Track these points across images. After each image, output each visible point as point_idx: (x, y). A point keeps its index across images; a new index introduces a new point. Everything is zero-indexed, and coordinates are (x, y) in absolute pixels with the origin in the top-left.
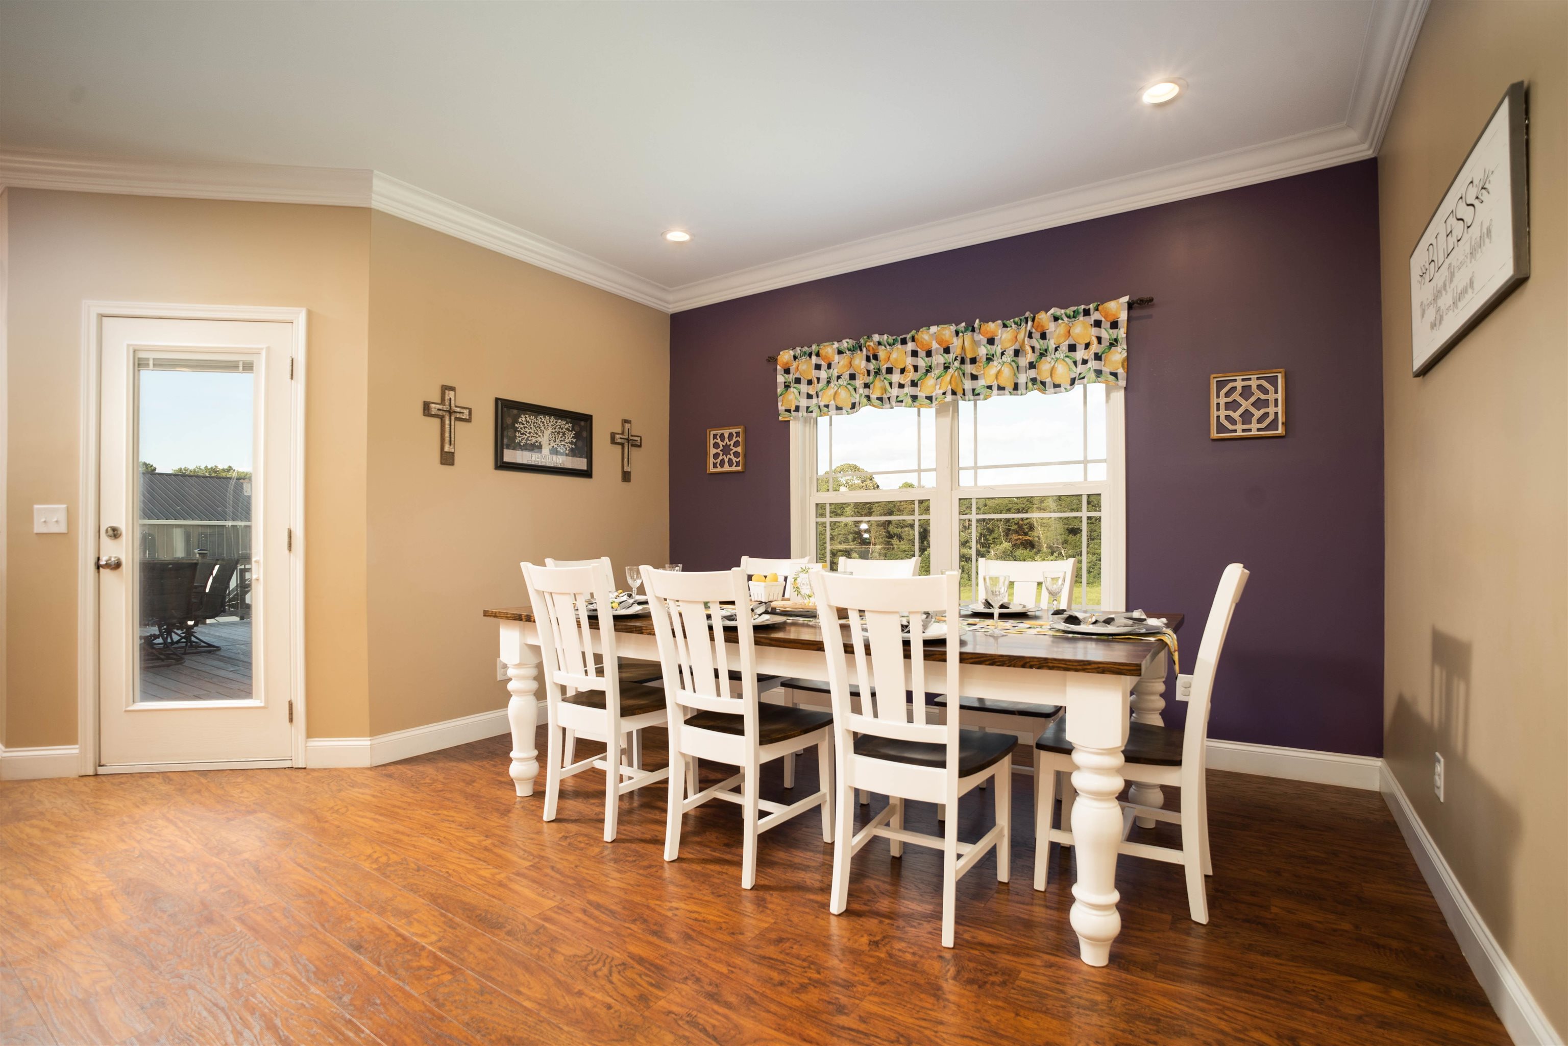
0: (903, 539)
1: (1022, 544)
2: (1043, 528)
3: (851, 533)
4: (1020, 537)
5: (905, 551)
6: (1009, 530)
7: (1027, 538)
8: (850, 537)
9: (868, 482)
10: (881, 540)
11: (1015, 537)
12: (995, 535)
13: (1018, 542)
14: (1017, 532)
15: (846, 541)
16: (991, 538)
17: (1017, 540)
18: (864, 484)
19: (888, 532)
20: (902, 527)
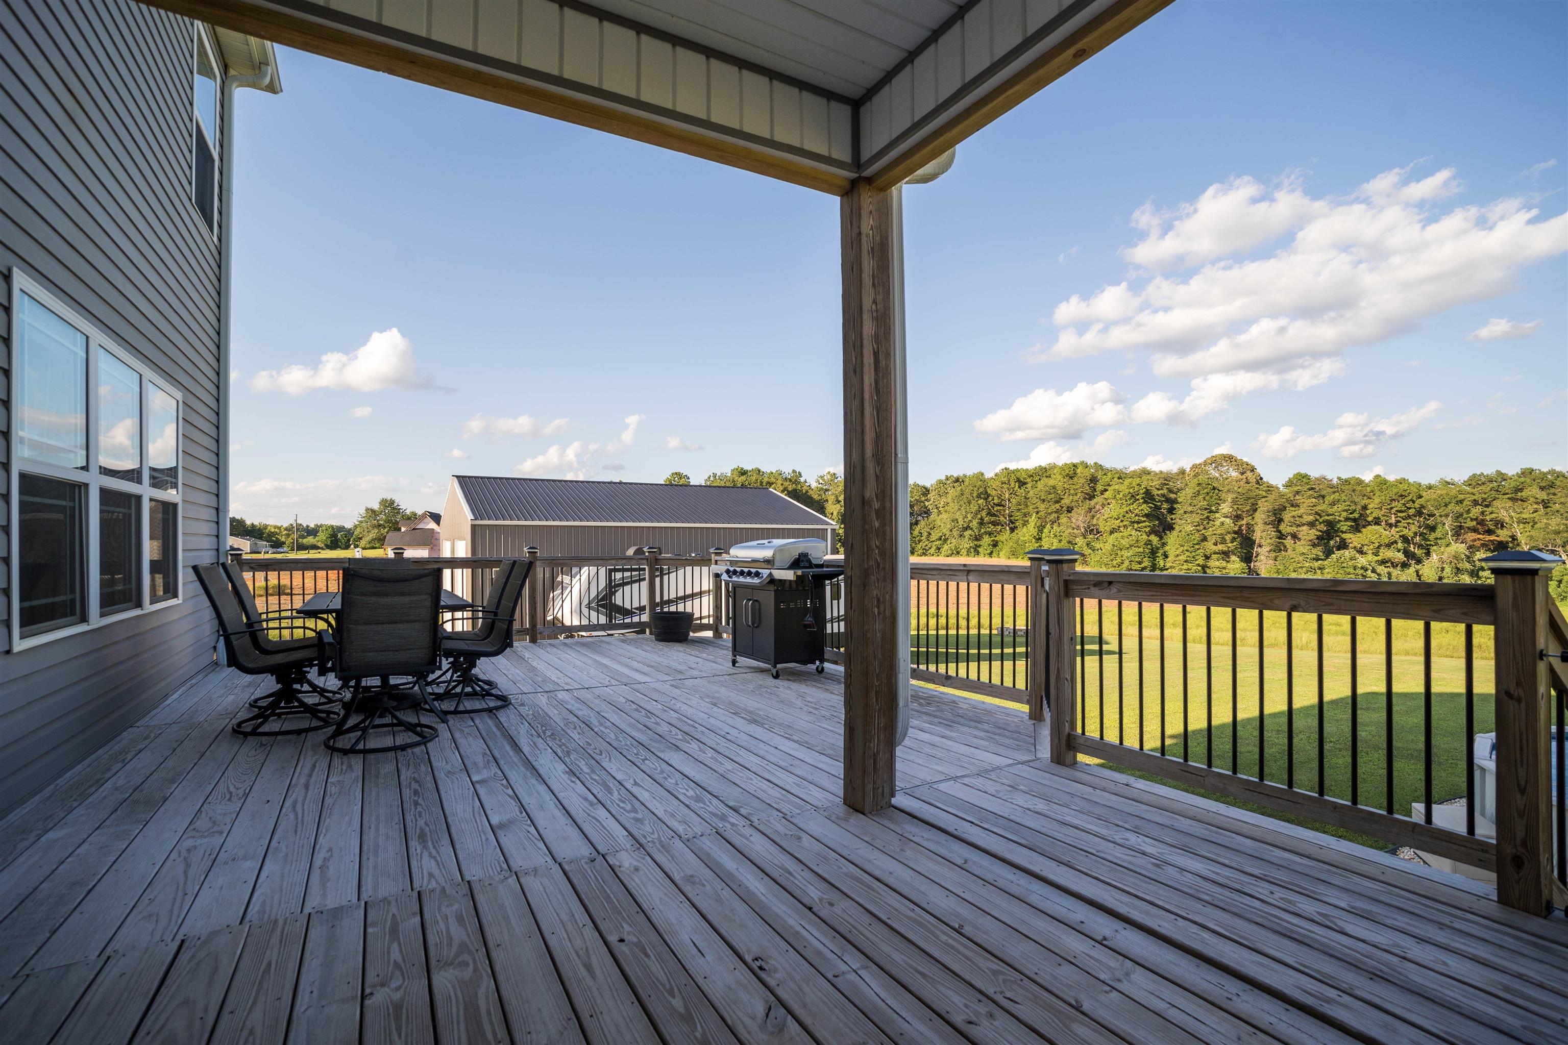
0: (1299, 539)
1: (1483, 545)
2: (1522, 526)
3: (1229, 533)
4: (1481, 536)
5: (1303, 554)
6: (1461, 527)
7: (1493, 538)
8: (1228, 538)
9: (1249, 474)
10: (1269, 541)
11: (1471, 536)
12: (1438, 533)
13: (1478, 543)
14: (1475, 530)
15: (1223, 542)
16: (1432, 536)
17: (1475, 540)
18: (1244, 477)
19: (1280, 532)
20: (1299, 526)
